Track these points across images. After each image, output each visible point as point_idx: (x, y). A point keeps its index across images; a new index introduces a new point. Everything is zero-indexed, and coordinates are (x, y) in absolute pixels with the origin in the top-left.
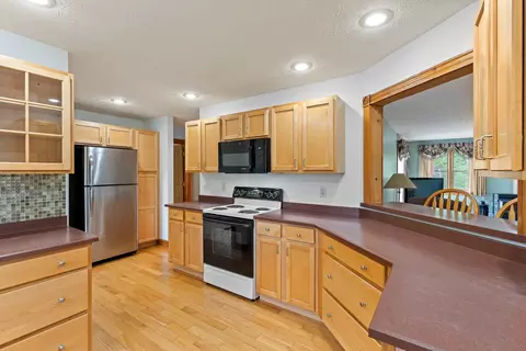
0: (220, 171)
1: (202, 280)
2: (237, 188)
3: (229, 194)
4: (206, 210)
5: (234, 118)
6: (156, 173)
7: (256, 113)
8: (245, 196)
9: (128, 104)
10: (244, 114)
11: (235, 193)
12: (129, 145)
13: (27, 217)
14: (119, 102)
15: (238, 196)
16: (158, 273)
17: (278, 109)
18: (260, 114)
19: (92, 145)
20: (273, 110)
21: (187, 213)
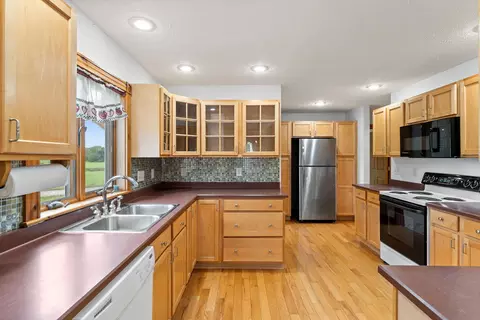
0: (402, 155)
1: (379, 256)
2: (427, 174)
3: (418, 180)
4: (383, 192)
5: (418, 100)
6: (354, 157)
7: (441, 91)
8: (436, 183)
9: (327, 104)
10: (427, 95)
11: (424, 178)
12: (331, 135)
14: (320, 104)
15: (428, 183)
16: (345, 240)
17: (468, 82)
18: (446, 91)
19: (305, 138)
20: (463, 83)
21: (369, 193)
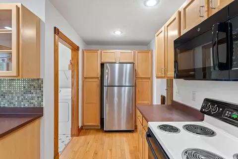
2: (207, 101)
8: (218, 116)
13: (24, 105)
